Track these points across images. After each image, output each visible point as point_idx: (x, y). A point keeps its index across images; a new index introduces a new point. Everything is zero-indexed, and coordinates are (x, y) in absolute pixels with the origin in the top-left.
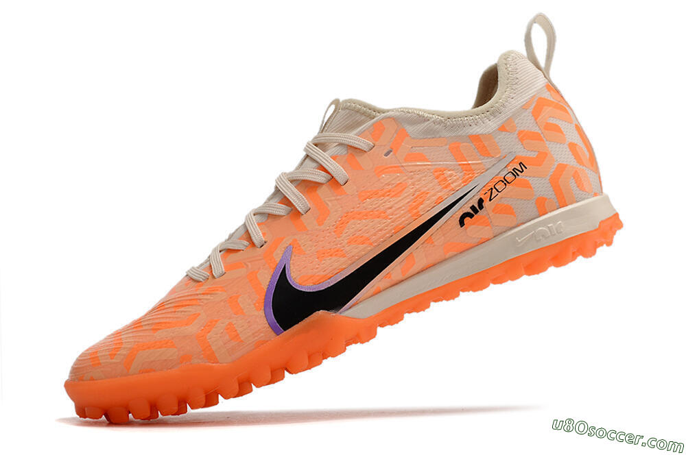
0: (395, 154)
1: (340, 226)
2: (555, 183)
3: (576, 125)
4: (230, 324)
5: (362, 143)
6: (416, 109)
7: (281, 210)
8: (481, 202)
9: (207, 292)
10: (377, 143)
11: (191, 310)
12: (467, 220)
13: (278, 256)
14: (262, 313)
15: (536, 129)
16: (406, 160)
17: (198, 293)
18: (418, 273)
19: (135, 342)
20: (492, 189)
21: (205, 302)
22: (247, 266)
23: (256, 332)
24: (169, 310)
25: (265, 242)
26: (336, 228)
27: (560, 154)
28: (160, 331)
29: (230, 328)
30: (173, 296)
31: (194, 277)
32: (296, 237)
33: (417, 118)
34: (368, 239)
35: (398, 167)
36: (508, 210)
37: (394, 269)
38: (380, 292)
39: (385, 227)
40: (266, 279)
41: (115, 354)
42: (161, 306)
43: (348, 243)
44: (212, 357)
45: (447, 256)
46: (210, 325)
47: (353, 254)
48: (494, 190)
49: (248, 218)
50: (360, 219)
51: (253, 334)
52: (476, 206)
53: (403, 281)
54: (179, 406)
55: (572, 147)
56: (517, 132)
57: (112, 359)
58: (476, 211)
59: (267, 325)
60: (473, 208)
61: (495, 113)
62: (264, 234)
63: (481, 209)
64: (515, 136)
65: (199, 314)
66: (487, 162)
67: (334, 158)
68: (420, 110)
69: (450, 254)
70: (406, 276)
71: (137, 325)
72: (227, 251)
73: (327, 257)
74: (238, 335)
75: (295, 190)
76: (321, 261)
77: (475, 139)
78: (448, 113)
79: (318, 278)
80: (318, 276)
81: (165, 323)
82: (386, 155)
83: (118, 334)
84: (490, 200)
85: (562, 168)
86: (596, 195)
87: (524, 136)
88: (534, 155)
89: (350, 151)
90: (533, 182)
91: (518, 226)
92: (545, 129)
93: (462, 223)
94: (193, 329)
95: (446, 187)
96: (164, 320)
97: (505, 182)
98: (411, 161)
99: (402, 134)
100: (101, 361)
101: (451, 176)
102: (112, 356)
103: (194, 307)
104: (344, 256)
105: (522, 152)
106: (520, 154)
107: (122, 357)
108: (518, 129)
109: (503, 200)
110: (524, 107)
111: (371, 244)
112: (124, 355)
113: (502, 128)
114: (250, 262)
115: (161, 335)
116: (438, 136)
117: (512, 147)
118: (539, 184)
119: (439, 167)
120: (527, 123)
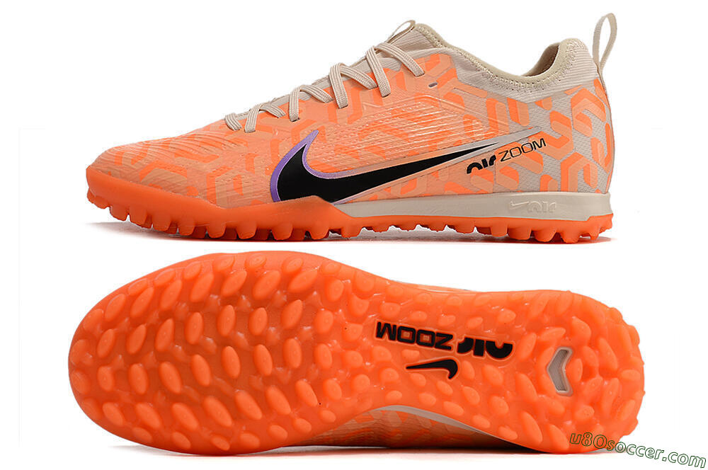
0: (438, 88)
1: (365, 132)
2: (565, 167)
3: (607, 124)
4: (239, 176)
5: (415, 67)
6: (473, 56)
7: (324, 96)
8: (493, 158)
9: (233, 141)
10: (427, 73)
11: (214, 151)
12: (475, 169)
13: (304, 134)
14: (268, 178)
15: (568, 115)
16: (445, 97)
17: (225, 138)
18: (415, 197)
19: (157, 158)
20: (507, 151)
21: (228, 148)
22: (275, 133)
23: (258, 192)
24: (197, 143)
25: (299, 119)
26: (362, 131)
27: (581, 144)
28: (179, 158)
29: (237, 179)
30: (205, 132)
31: (229, 124)
32: (326, 125)
33: (471, 65)
34: (383, 152)
35: (436, 100)
36: (514, 175)
37: (396, 185)
38: (376, 200)
39: (401, 147)
40: (285, 151)
41: (136, 161)
42: (191, 137)
43: (365, 148)
44: (212, 198)
45: (446, 193)
46: (223, 170)
47: (364, 159)
48: (509, 153)
49: (294, 92)
50: (384, 132)
51: (254, 192)
52: (488, 161)
53: (399, 198)
54: (170, 226)
55: (594, 142)
56: (550, 111)
57: (132, 164)
58: (486, 165)
59: (269, 190)
60: (484, 161)
61: (538, 87)
62: (300, 112)
63: (490, 165)
64: (548, 114)
65: (218, 157)
66: (514, 126)
67: (386, 70)
68: (476, 59)
69: (451, 192)
70: (405, 195)
71: (166, 144)
72: (265, 112)
73: (344, 153)
74: (241, 188)
75: (342, 85)
76: (336, 154)
77: (512, 103)
78: (499, 71)
79: (328, 168)
80: (328, 166)
81: (188, 153)
82: (431, 86)
83: (147, 144)
84: (502, 160)
85: (577, 157)
86: (598, 191)
87: (556, 117)
88: (557, 136)
89: (402, 70)
90: (547, 160)
91: (517, 192)
92: (576, 118)
93: (469, 170)
94: (208, 167)
95: (468, 134)
96: (188, 150)
97: (521, 150)
98: (448, 99)
99: (451, 74)
100: (123, 162)
101: (478, 126)
102: (134, 161)
103: (217, 149)
104: (357, 158)
105: (547, 129)
106: (545, 131)
107: (141, 166)
108: (553, 109)
109: (513, 165)
110: (566, 92)
111: (385, 157)
112: (143, 165)
113: (539, 103)
114: (279, 130)
115: (181, 161)
116: (481, 87)
117: (540, 122)
118: (550, 163)
119: (471, 114)
120: (563, 106)
